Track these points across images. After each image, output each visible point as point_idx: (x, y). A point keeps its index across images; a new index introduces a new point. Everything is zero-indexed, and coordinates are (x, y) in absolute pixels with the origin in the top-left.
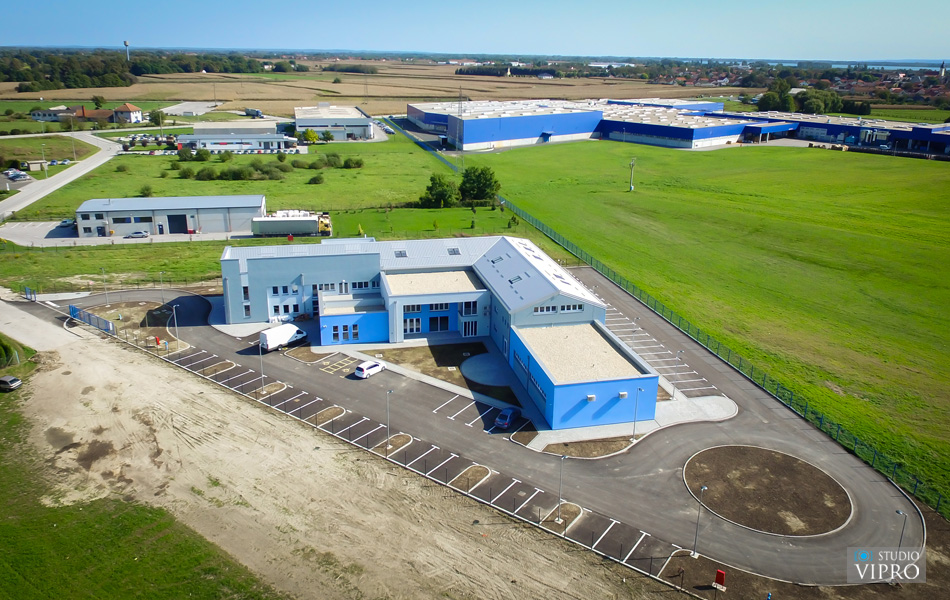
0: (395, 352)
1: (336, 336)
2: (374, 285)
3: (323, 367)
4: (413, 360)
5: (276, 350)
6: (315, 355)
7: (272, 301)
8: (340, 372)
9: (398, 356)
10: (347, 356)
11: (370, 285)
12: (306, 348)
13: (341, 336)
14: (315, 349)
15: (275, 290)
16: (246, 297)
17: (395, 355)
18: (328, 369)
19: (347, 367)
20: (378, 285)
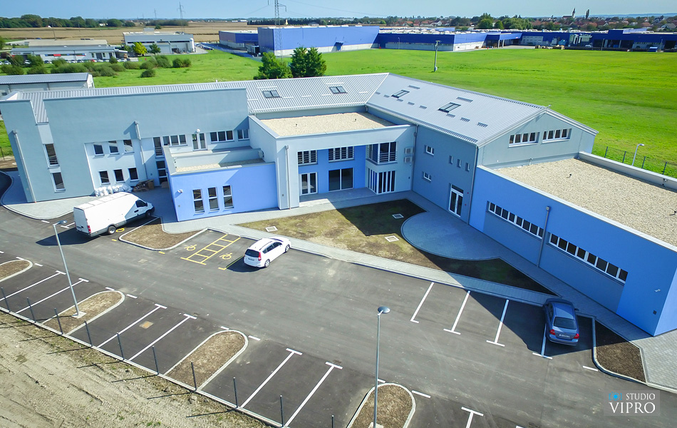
0: (293, 221)
1: (199, 205)
2: (240, 137)
3: (186, 254)
4: (327, 230)
5: (106, 233)
6: (170, 236)
7: (95, 165)
8: (216, 261)
9: (302, 227)
10: (222, 234)
11: (235, 135)
12: (155, 226)
13: (206, 205)
14: (168, 228)
15: (99, 150)
16: (54, 161)
17: (295, 225)
18: (196, 258)
19: (226, 251)
20: (247, 136)
